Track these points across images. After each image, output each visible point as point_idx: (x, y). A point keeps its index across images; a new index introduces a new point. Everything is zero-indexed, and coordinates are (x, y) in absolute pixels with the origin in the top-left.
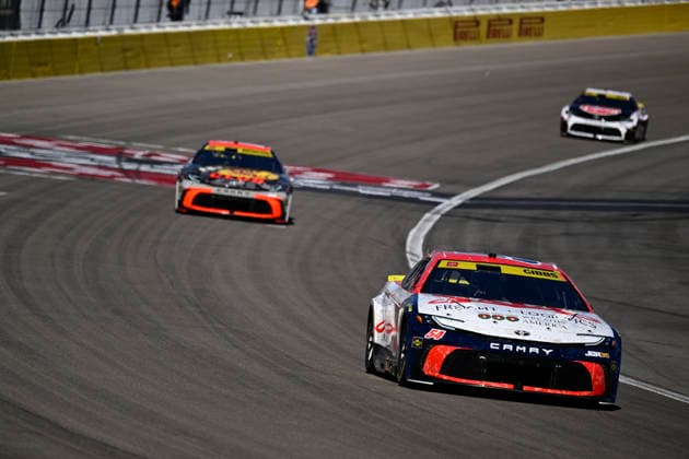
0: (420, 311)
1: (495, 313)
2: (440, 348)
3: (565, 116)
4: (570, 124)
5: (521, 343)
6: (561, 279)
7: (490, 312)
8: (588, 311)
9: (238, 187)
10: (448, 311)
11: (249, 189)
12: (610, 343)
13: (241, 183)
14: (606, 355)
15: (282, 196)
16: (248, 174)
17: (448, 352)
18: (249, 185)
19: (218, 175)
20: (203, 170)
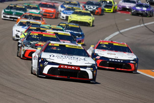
0: (95, 52)
1: (111, 53)
2: (99, 60)
5: (116, 59)
6: (126, 46)
7: (110, 53)
8: (132, 53)
10: (101, 52)
12: (136, 60)
14: (135, 62)
17: (101, 61)
19: (38, 45)
20: (32, 43)
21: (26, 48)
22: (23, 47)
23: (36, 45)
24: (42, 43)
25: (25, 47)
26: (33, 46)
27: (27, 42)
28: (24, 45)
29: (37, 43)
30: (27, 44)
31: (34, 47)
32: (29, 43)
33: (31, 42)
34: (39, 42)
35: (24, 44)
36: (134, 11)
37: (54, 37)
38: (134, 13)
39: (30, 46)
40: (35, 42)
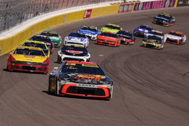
3: (60, 55)
4: (63, 58)
9: (89, 83)
11: (94, 84)
13: (90, 81)
15: (109, 86)
16: (93, 77)
18: (94, 82)
19: (78, 77)
20: (70, 75)
21: (62, 82)
22: (60, 81)
23: (75, 78)
24: (83, 75)
25: (61, 80)
26: (71, 80)
27: (64, 74)
28: (61, 79)
29: (76, 75)
30: (64, 77)
31: (74, 81)
32: (66, 76)
33: (68, 75)
34: (79, 74)
35: (61, 77)
36: (136, 33)
37: (95, 67)
38: (136, 34)
39: (68, 80)
40: (73, 74)
